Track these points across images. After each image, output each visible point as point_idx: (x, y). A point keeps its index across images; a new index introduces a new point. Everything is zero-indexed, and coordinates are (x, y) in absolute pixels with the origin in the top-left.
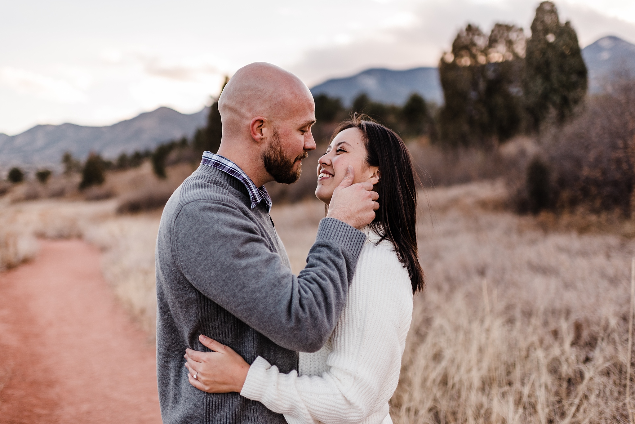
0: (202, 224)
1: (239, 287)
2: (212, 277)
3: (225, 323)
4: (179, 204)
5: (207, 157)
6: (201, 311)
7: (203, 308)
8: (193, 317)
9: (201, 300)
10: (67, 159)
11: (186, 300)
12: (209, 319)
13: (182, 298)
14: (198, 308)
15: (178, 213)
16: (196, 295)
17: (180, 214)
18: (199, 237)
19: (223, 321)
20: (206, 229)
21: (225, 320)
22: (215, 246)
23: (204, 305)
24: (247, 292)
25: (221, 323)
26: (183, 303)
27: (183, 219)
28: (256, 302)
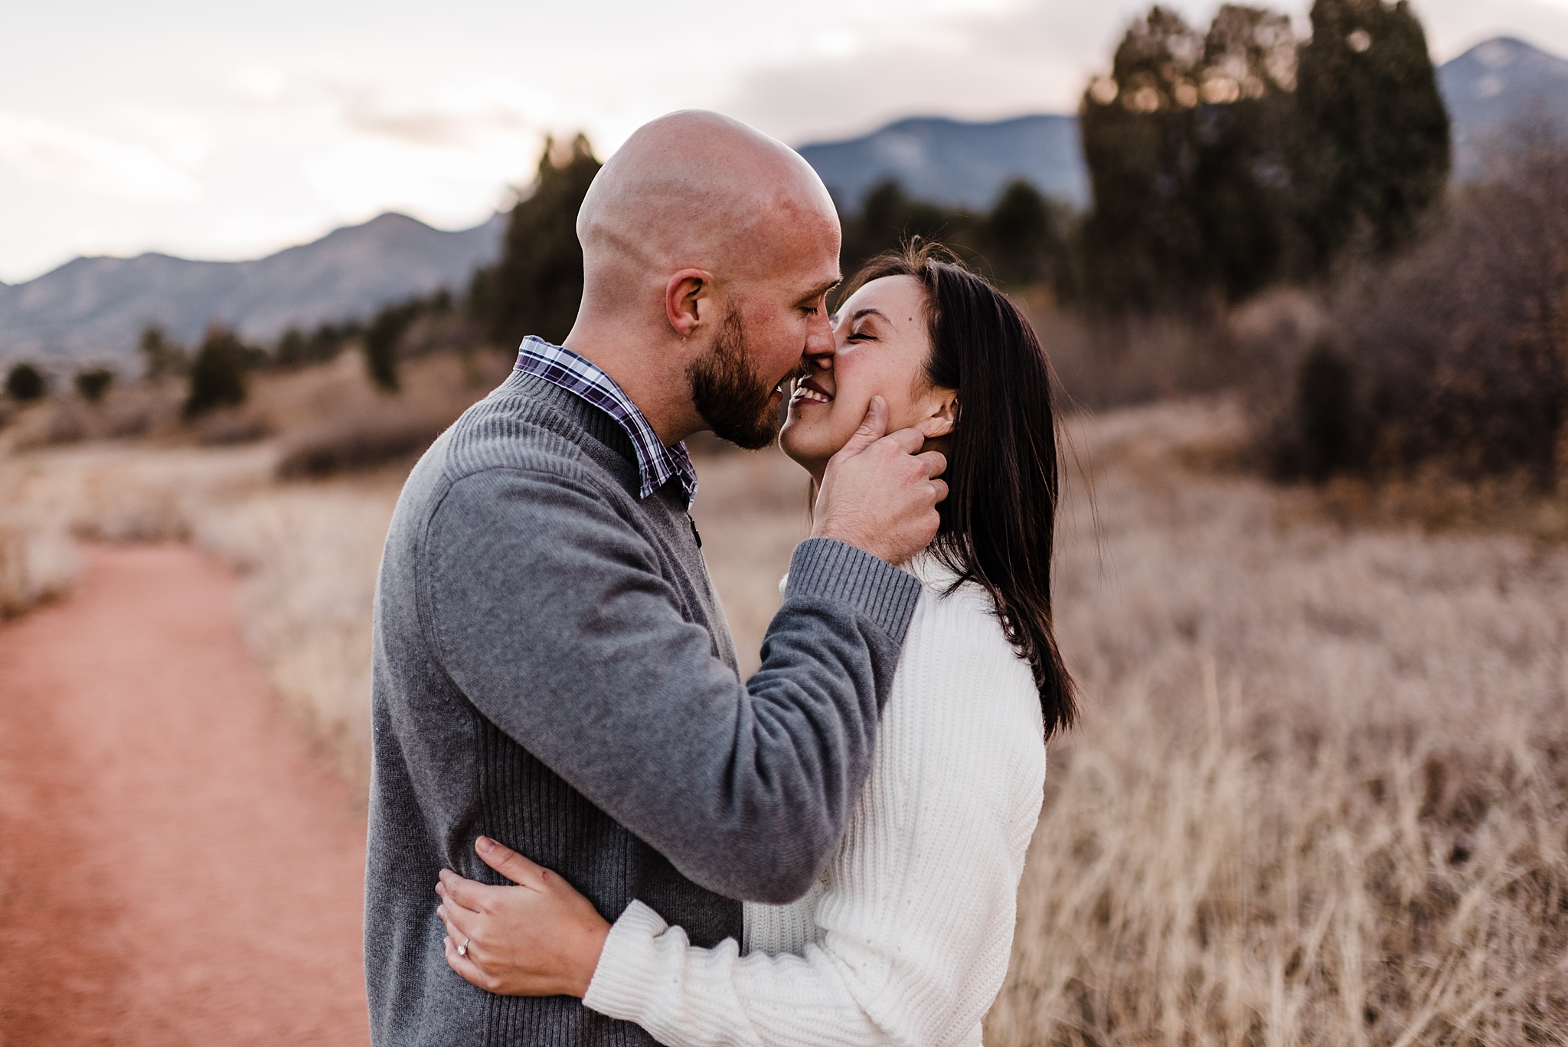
0: (503, 535)
1: (594, 712)
2: (523, 679)
3: (548, 805)
4: (445, 475)
5: (530, 353)
6: (487, 771)
7: (491, 763)
8: (464, 784)
9: (486, 741)
10: (152, 341)
11: (446, 739)
12: (508, 794)
13: (436, 731)
14: (477, 761)
15: (439, 499)
16: (476, 727)
17: (445, 502)
18: (493, 568)
19: (544, 800)
20: (513, 547)
21: (549, 799)
22: (533, 596)
23: (495, 756)
24: (615, 726)
25: (540, 806)
26: (438, 745)
27: (452, 517)
28: (638, 756)
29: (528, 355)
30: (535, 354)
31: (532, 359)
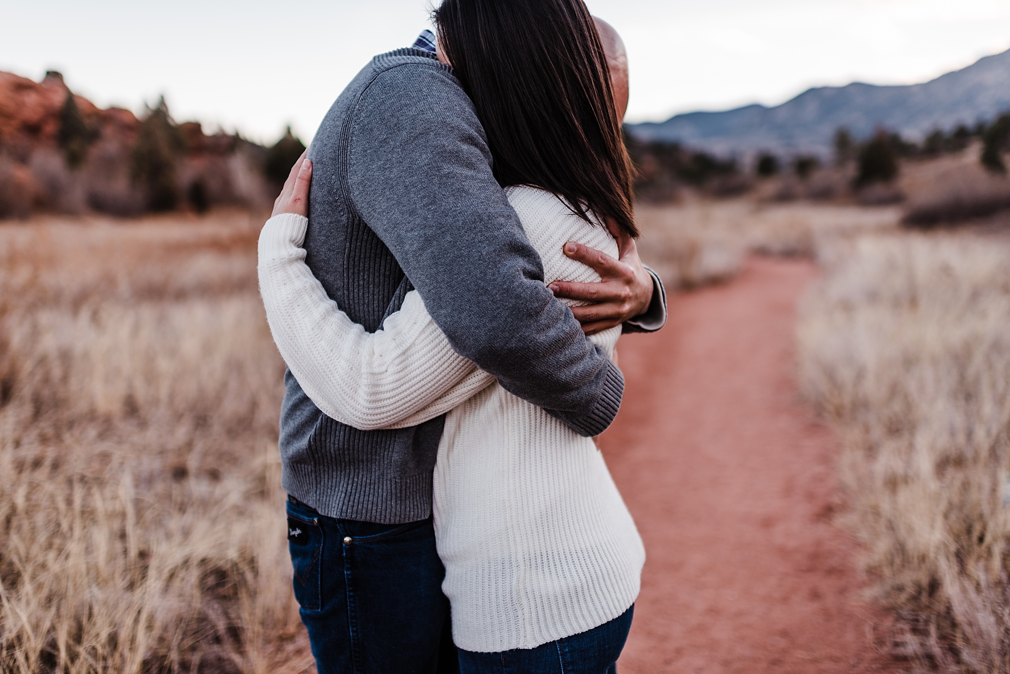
1: (426, 201)
2: (391, 179)
3: (384, 275)
5: (424, 38)
6: (351, 246)
7: (354, 242)
8: (335, 252)
9: (353, 229)
11: (331, 222)
12: (361, 265)
13: (326, 217)
14: (346, 239)
16: (348, 218)
18: (392, 116)
19: (382, 271)
21: (385, 271)
22: (410, 133)
23: (357, 239)
24: (435, 211)
25: (380, 275)
26: (324, 226)
29: (422, 39)
30: (427, 40)
31: (424, 42)
